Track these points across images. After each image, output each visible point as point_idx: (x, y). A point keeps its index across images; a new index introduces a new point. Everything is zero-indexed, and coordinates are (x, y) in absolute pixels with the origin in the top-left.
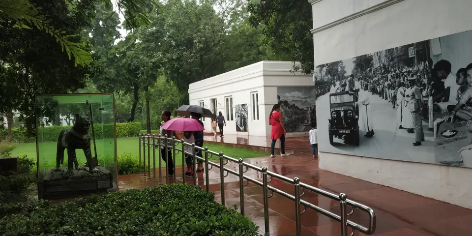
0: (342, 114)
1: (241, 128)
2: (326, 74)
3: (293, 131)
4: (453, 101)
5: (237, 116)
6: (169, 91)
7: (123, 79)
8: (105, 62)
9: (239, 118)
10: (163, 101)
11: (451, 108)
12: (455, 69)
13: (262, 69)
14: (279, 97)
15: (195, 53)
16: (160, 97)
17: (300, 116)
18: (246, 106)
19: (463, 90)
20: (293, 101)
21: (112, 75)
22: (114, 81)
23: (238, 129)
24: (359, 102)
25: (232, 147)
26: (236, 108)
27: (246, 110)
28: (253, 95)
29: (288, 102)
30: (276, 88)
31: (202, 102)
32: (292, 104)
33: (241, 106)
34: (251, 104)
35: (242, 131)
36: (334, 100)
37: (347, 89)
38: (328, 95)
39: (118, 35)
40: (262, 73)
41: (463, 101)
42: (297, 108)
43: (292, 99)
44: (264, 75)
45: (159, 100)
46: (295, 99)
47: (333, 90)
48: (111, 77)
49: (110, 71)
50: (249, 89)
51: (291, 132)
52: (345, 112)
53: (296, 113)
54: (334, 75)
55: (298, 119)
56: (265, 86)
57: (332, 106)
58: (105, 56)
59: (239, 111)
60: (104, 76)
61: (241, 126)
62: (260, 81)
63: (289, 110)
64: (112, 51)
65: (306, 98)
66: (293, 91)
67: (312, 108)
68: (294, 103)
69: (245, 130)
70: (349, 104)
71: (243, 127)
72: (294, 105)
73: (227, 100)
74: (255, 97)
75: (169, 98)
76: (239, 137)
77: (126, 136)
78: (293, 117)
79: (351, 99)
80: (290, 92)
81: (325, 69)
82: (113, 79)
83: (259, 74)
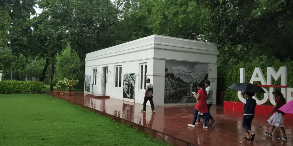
1: (127, 95)
3: (177, 102)
5: (125, 83)
6: (74, 60)
7: (34, 46)
8: (20, 32)
9: (127, 86)
10: (69, 66)
13: (153, 42)
14: (166, 70)
15: (94, 30)
16: (68, 63)
17: (183, 89)
18: (134, 76)
20: (179, 74)
21: (25, 42)
22: (25, 47)
23: (125, 96)
25: (120, 123)
26: (124, 76)
27: (134, 79)
28: (142, 66)
29: (175, 75)
30: (164, 61)
31: (95, 69)
32: (177, 77)
33: (129, 75)
34: (139, 74)
35: (129, 98)
39: (34, 12)
40: (153, 46)
42: (181, 81)
43: (178, 72)
44: (155, 48)
45: (66, 65)
46: (181, 72)
48: (23, 43)
49: (23, 39)
50: (138, 60)
51: (175, 103)
53: (180, 86)
55: (182, 91)
56: (155, 59)
58: (20, 27)
59: (127, 80)
60: (17, 43)
61: (128, 93)
62: (151, 54)
63: (174, 82)
64: (27, 23)
65: (190, 73)
66: (180, 65)
67: (195, 82)
68: (179, 76)
69: (132, 97)
71: (130, 95)
72: (179, 78)
73: (117, 69)
74: (144, 68)
75: (74, 64)
76: (126, 103)
77: (29, 92)
78: (178, 89)
80: (176, 66)
82: (25, 46)
83: (150, 47)
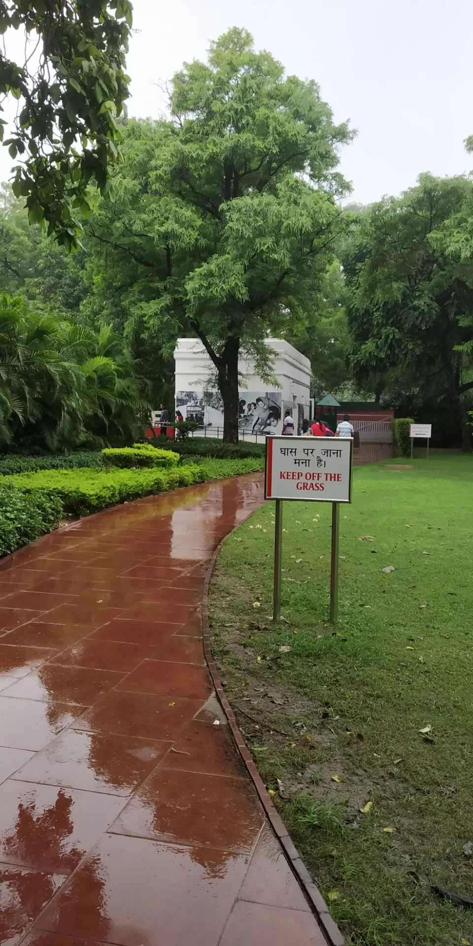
0: (194, 416)
2: (185, 396)
4: (246, 414)
11: (245, 416)
12: (247, 404)
19: (249, 410)
24: (205, 411)
36: (189, 409)
37: (198, 404)
38: (186, 406)
41: (249, 414)
47: (189, 404)
52: (196, 415)
54: (190, 398)
57: (188, 411)
70: (199, 411)
79: (201, 409)
81: (184, 394)
